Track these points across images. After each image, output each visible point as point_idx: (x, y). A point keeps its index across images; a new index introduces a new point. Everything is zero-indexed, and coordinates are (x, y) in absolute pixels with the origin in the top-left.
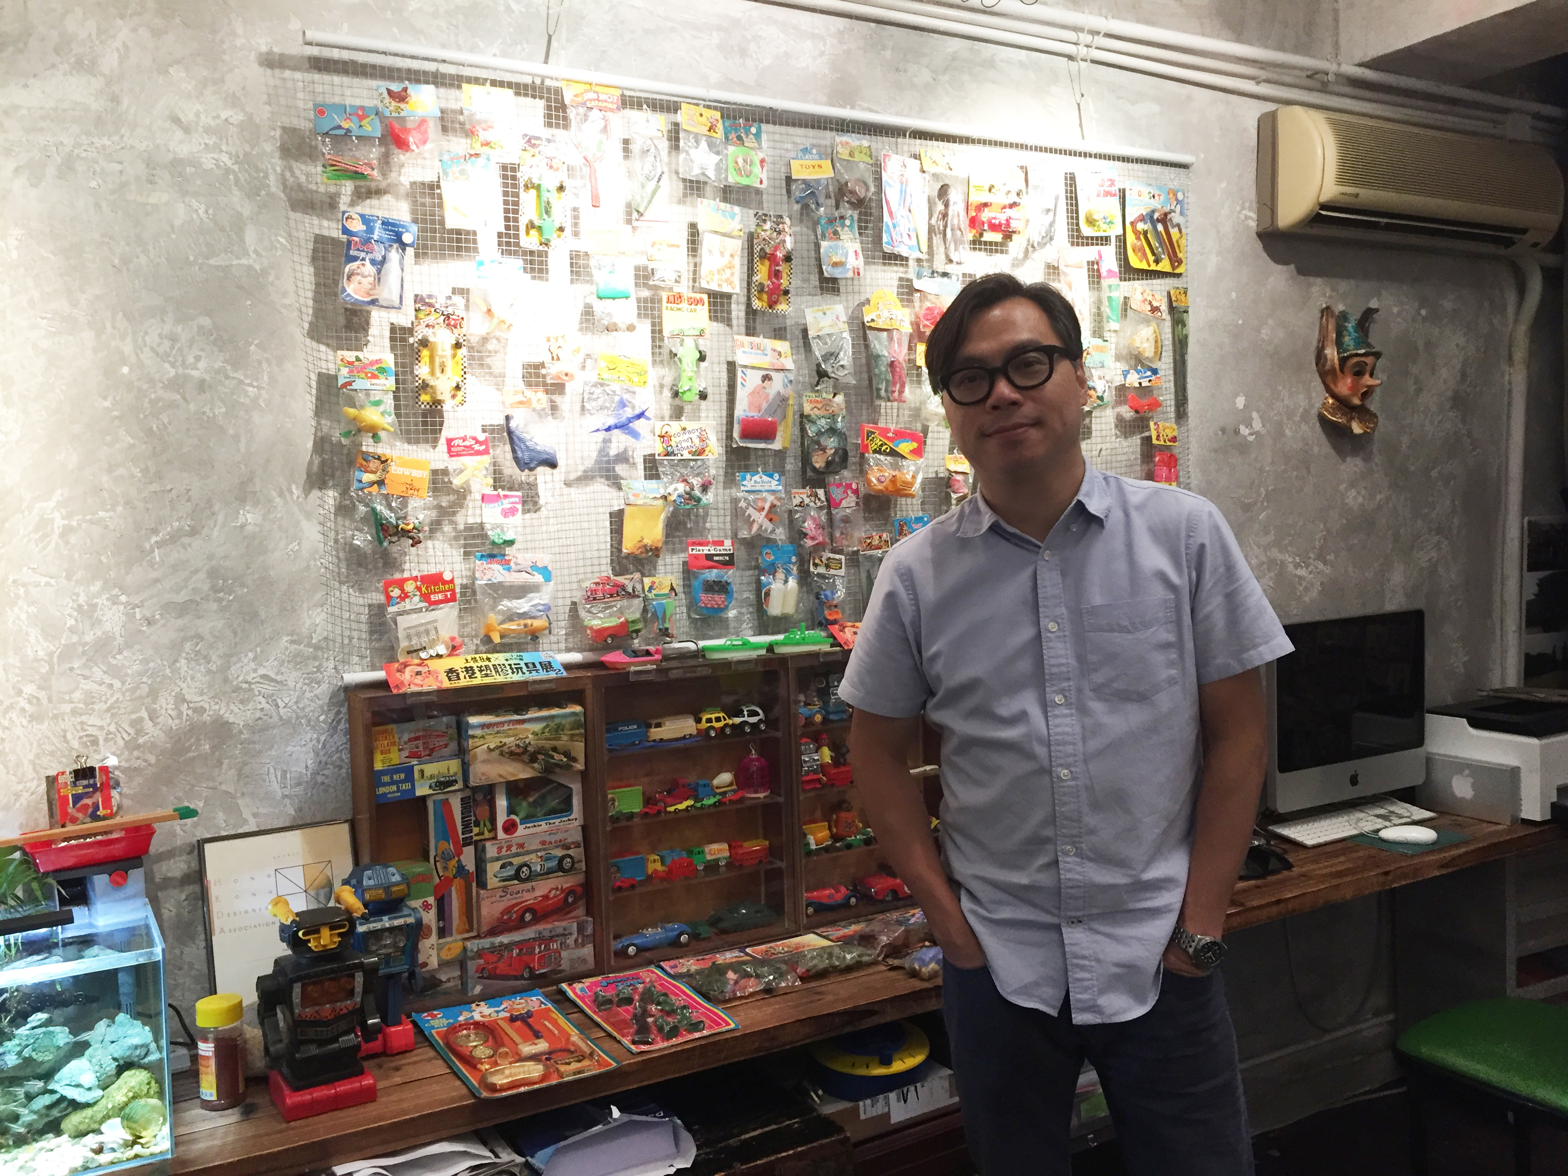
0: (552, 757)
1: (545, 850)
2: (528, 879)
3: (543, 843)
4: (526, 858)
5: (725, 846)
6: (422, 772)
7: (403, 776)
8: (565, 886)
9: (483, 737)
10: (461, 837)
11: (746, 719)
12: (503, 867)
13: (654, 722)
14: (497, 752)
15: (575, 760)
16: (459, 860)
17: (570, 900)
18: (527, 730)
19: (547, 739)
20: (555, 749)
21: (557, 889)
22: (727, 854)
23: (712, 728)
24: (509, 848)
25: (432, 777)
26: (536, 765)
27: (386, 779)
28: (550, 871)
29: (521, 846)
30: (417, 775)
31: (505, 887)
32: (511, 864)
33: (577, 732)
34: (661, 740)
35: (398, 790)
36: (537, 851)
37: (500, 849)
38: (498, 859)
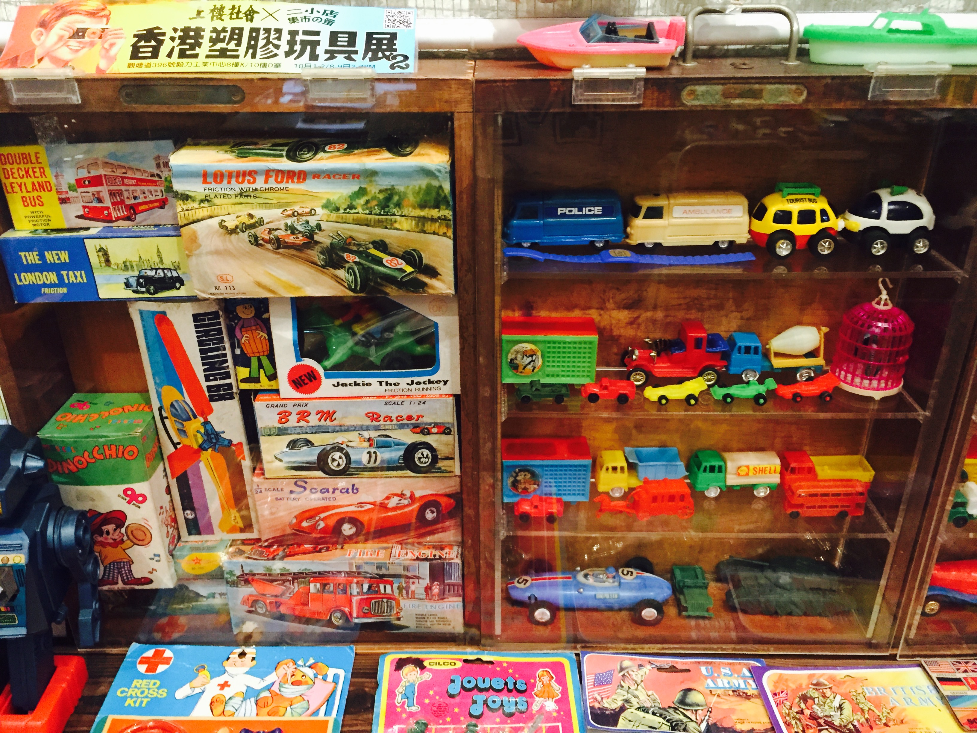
0: (380, 262)
1: (377, 428)
2: (343, 473)
3: (374, 417)
4: (339, 438)
5: (775, 462)
6: (104, 253)
7: (64, 256)
10: (204, 384)
11: (883, 222)
12: (293, 445)
13: (646, 203)
14: (244, 236)
15: (433, 273)
17: (429, 516)
18: (314, 197)
19: (359, 222)
20: (381, 245)
23: (788, 235)
24: (303, 415)
27: (32, 258)
28: (391, 467)
29: (329, 415)
30: (94, 259)
31: (299, 479)
33: (435, 213)
35: (61, 283)
37: (284, 416)
38: (281, 432)
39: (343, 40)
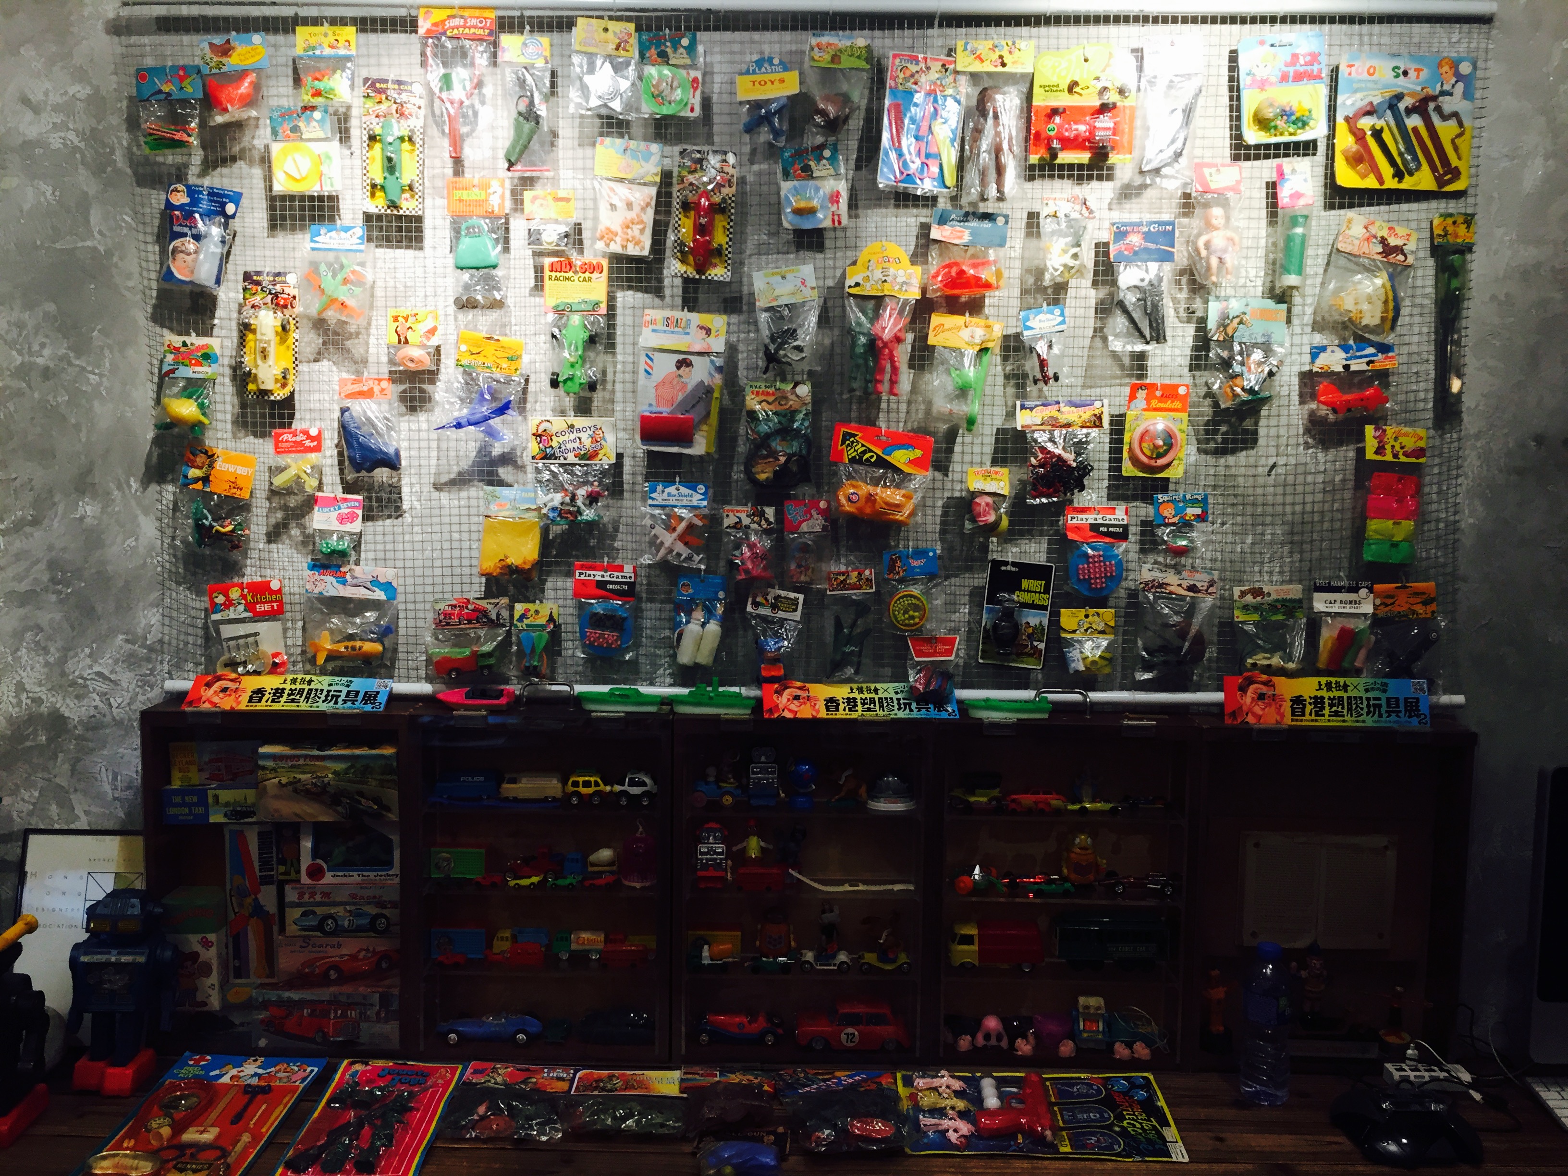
0: (360, 802)
1: (354, 904)
2: (334, 933)
3: (354, 896)
4: (333, 911)
5: (602, 937)
6: (216, 797)
7: (195, 799)
8: (378, 949)
9: (274, 770)
10: (258, 874)
11: (626, 788)
12: (304, 914)
13: (507, 776)
14: (290, 788)
15: (389, 810)
16: (256, 899)
17: (384, 965)
18: (328, 769)
19: (349, 781)
20: (361, 794)
21: (367, 950)
22: (601, 946)
23: (577, 794)
24: (312, 895)
25: (227, 804)
26: (339, 809)
27: (178, 799)
28: (359, 929)
29: (326, 895)
30: (210, 800)
31: (305, 937)
32: (314, 913)
33: (388, 777)
34: (515, 799)
35: (190, 813)
36: (346, 904)
37: (301, 895)
38: (298, 905)
39: (352, 694)
